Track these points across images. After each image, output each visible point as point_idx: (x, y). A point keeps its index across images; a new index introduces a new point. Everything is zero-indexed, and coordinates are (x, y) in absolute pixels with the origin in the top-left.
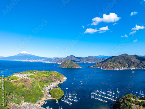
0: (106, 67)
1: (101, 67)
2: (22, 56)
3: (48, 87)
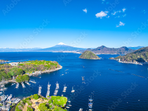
0: (125, 60)
1: (120, 60)
2: (59, 47)
3: (28, 74)
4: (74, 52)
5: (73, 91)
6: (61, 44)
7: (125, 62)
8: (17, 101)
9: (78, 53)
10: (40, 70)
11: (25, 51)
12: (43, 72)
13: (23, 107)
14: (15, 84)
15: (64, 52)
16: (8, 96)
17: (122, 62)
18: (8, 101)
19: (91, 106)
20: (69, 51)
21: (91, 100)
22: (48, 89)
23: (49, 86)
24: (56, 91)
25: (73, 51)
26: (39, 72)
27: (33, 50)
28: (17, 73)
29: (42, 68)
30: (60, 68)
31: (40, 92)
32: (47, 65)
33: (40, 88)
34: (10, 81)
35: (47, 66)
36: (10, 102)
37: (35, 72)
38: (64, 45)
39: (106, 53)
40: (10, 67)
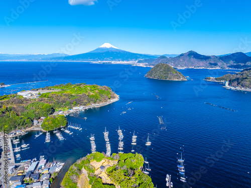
1: (227, 83)
2: (102, 53)
3: (61, 112)
4: (134, 63)
5: (148, 144)
6: (107, 45)
7: (238, 88)
8: (58, 167)
9: (141, 65)
10: (81, 105)
11: (33, 60)
12: (87, 108)
13: (79, 177)
14: (41, 134)
15: (113, 62)
16: (35, 159)
17: (232, 88)
18: (40, 171)
19: (183, 171)
20: (123, 60)
21: (181, 161)
22: (106, 140)
23: (106, 134)
24: (121, 144)
25: (131, 60)
26: (81, 108)
27: (51, 59)
28: (40, 113)
29: (86, 101)
30: (116, 100)
31: (94, 146)
32: (94, 94)
33: (92, 138)
34: (29, 129)
35: (93, 96)
36: (46, 171)
37: (74, 108)
38: (112, 48)
39: (198, 65)
40: (25, 102)
